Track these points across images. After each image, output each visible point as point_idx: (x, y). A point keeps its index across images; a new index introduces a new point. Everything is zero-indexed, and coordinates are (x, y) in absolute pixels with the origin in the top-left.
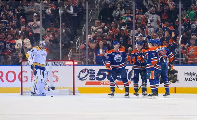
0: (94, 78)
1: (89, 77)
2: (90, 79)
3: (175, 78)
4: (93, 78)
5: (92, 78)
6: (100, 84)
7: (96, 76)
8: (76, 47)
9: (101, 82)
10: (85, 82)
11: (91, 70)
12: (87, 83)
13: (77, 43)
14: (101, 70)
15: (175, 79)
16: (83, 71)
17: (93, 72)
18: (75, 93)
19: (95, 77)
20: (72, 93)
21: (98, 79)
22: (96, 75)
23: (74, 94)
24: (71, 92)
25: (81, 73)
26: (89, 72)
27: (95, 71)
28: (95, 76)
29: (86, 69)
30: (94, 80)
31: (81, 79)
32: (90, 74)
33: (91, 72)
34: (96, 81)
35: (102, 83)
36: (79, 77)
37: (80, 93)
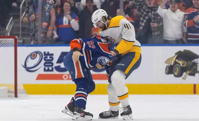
0: (52, 68)
1: (43, 67)
2: (45, 69)
3: (195, 67)
4: (50, 68)
5: (48, 69)
6: (62, 79)
7: (55, 64)
8: (21, 14)
9: (63, 75)
10: (35, 75)
11: (46, 53)
12: (40, 77)
13: (22, 6)
14: (63, 54)
15: (195, 69)
16: (33, 56)
17: (50, 57)
18: (18, 95)
19: (54, 66)
20: (14, 95)
21: (58, 69)
22: (55, 62)
23: (16, 96)
24: (11, 92)
25: (30, 58)
26: (44, 57)
27: (52, 55)
28: (53, 64)
29: (37, 52)
30: (52, 70)
31: (28, 69)
32: (45, 60)
33: (47, 57)
34: (55, 72)
35: (66, 77)
36: (25, 66)
37: (27, 95)
